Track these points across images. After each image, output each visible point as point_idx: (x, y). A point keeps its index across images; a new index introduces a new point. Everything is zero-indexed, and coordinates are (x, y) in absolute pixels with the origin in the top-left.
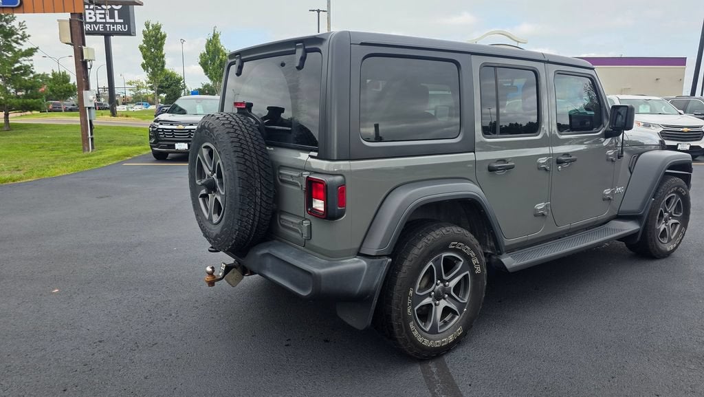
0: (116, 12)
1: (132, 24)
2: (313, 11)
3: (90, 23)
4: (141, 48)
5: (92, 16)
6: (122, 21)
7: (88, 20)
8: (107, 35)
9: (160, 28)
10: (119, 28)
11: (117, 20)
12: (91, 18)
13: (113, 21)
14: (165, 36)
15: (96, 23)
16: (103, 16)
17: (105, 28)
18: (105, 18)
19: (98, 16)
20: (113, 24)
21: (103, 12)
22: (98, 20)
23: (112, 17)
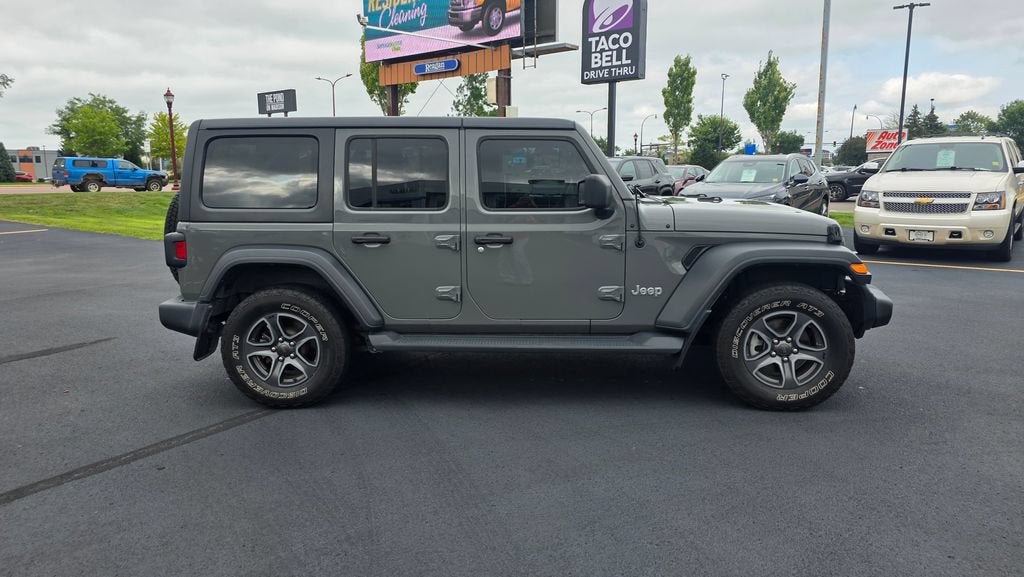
0: (624, 51)
1: (640, 64)
2: (903, 7)
3: (595, 69)
4: (664, 92)
5: (598, 60)
6: (629, 61)
7: (593, 66)
8: (612, 82)
9: (689, 62)
10: (625, 71)
11: (625, 62)
12: (596, 63)
13: (619, 63)
14: (695, 73)
15: (601, 68)
16: (609, 59)
17: (610, 73)
18: (611, 61)
19: (605, 59)
20: (619, 67)
21: (610, 53)
22: (604, 65)
23: (619, 58)
